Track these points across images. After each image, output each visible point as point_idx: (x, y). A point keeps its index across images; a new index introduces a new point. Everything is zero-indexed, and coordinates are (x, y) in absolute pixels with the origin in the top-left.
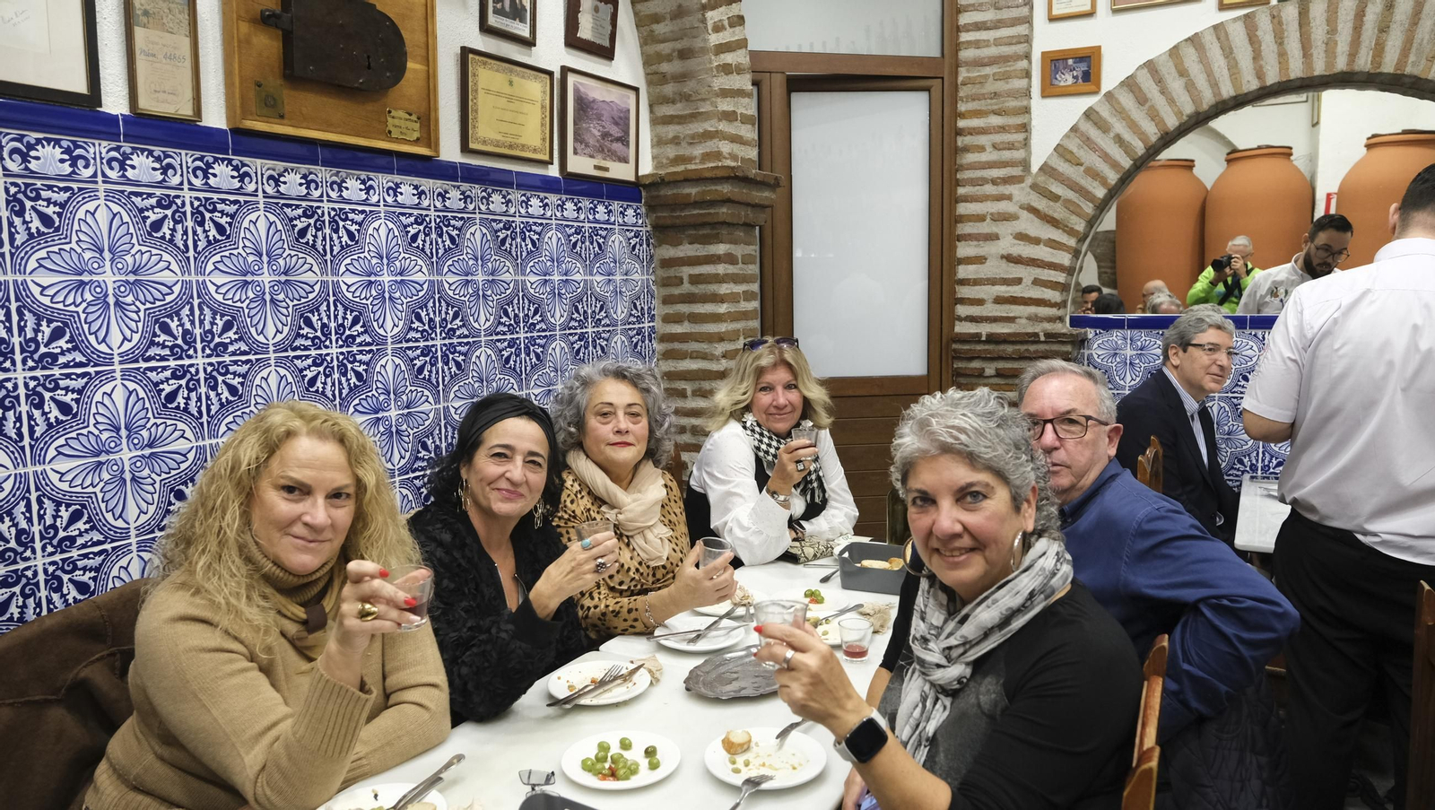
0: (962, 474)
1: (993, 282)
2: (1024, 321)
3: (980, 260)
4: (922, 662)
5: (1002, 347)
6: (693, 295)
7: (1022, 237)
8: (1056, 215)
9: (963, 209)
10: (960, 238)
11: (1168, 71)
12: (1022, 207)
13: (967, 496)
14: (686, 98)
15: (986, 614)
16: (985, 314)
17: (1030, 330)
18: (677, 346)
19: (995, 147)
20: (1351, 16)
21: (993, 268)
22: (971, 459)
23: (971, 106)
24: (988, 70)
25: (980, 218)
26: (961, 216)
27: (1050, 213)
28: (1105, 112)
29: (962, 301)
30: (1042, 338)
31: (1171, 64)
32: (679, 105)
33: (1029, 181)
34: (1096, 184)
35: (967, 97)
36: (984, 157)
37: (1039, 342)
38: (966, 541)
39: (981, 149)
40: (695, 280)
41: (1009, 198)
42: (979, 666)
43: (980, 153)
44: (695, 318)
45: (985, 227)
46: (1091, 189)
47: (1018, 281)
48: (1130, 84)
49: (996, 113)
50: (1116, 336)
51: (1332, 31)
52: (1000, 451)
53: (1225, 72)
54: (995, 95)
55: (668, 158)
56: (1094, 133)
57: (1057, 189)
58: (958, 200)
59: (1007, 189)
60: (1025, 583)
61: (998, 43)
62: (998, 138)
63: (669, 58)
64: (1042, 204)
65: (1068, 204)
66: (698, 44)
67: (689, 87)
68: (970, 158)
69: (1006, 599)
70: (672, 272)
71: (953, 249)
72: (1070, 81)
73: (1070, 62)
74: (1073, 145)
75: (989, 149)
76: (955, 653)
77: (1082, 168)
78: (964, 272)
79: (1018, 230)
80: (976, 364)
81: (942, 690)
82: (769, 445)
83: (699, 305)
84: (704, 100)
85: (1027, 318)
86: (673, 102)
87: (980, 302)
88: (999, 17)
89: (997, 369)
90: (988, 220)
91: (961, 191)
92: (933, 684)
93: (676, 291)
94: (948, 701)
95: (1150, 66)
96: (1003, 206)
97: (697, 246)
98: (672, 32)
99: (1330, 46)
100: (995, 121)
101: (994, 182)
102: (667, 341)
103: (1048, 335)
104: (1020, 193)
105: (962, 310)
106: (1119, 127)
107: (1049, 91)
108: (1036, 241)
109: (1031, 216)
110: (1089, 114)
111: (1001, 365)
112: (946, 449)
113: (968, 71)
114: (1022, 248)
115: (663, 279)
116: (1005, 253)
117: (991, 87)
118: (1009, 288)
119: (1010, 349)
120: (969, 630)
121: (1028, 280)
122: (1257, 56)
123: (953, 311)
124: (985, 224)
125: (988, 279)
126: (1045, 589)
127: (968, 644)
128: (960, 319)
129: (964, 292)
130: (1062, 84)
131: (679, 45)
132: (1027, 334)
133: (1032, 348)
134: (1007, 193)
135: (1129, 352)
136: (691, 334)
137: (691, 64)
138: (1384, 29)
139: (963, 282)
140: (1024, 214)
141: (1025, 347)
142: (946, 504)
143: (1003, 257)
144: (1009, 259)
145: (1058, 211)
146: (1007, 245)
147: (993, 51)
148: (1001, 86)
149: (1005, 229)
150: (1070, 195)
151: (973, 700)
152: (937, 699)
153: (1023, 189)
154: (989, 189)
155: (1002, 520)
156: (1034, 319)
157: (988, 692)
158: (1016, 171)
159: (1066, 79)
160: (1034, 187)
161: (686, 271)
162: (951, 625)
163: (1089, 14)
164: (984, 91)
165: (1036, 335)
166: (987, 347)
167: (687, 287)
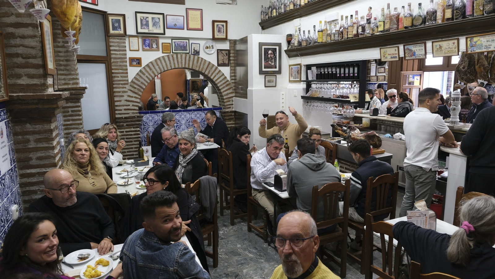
0: (185, 142)
1: (123, 106)
2: (131, 114)
3: (120, 101)
4: (181, 164)
5: (127, 120)
6: (73, 115)
7: (129, 96)
8: (136, 92)
9: (115, 90)
10: (115, 96)
11: (155, 64)
12: (128, 90)
13: (185, 144)
14: (68, 70)
15: (188, 157)
16: (122, 113)
17: (133, 115)
18: (69, 127)
19: (121, 77)
20: (184, 58)
21: (123, 103)
22: (186, 140)
23: (115, 67)
24: (118, 60)
25: (119, 92)
26: (114, 91)
27: (135, 91)
28: (144, 71)
29: (117, 110)
30: (136, 117)
31: (155, 63)
32: (65, 71)
33: (129, 84)
34: (143, 85)
35: (114, 65)
36: (119, 79)
37: (136, 118)
38: (185, 149)
39: (118, 77)
40: (72, 111)
41: (125, 88)
42: (187, 164)
43: (118, 78)
44: (73, 120)
45: (121, 94)
46: (142, 86)
47: (129, 105)
48: (148, 65)
49: (121, 69)
50: (148, 115)
51: (182, 60)
52: (190, 139)
53: (165, 65)
54: (120, 66)
55: (62, 83)
56: (142, 75)
57: (135, 86)
58: (114, 88)
59: (125, 86)
60: (193, 153)
61: (120, 54)
62: (122, 75)
63: (63, 61)
64: (132, 89)
65: (138, 89)
66: (71, 59)
67: (68, 68)
68: (116, 79)
69: (191, 155)
70: (66, 110)
71: (114, 99)
72: (135, 64)
73: (135, 60)
74: (138, 77)
75: (120, 77)
76: (185, 162)
77: (140, 82)
78: (116, 104)
79: (128, 95)
80: (121, 124)
81: (183, 167)
82: (112, 144)
83: (74, 117)
84: (73, 71)
85: (132, 113)
86: (63, 70)
87: (121, 110)
88: (120, 49)
89: (126, 124)
90: (121, 92)
91: (114, 86)
92: (182, 166)
93: (67, 114)
94: (184, 168)
95: (151, 62)
96: (124, 90)
97: (73, 104)
98: (64, 55)
99: (182, 63)
100: (121, 71)
101: (122, 84)
102: (66, 126)
103: (137, 116)
104: (128, 87)
105: (117, 112)
106: (147, 74)
107: (131, 65)
108: (132, 97)
109: (131, 92)
110: (141, 71)
111: (127, 123)
112: (183, 139)
113: (114, 60)
114: (129, 98)
115: (63, 111)
116: (126, 99)
117: (119, 64)
118: (127, 107)
119: (129, 120)
120: (186, 159)
121: (131, 105)
122: (170, 63)
123: (115, 112)
124: (120, 93)
125: (122, 105)
126: (195, 154)
127: (186, 161)
128: (117, 114)
129: (117, 108)
130: (134, 64)
131: (66, 58)
132: (133, 116)
133: (134, 119)
134: (125, 87)
135: (151, 118)
136: (73, 123)
137: (69, 63)
138: (189, 61)
139: (117, 106)
140: (129, 91)
141: (132, 119)
142: (183, 145)
143: (125, 100)
144: (127, 101)
145: (136, 91)
146: (126, 98)
147: (119, 56)
148: (121, 64)
149: (125, 94)
150: (138, 87)
151: (188, 168)
152: (183, 168)
153: (128, 86)
154: (121, 86)
155: (189, 147)
156: (133, 113)
157: (190, 167)
158: (126, 82)
159: (135, 63)
160: (131, 86)
161: (70, 109)
162: (184, 159)
163: (138, 50)
164: (117, 65)
165: (135, 116)
166: (124, 120)
167: (70, 113)
